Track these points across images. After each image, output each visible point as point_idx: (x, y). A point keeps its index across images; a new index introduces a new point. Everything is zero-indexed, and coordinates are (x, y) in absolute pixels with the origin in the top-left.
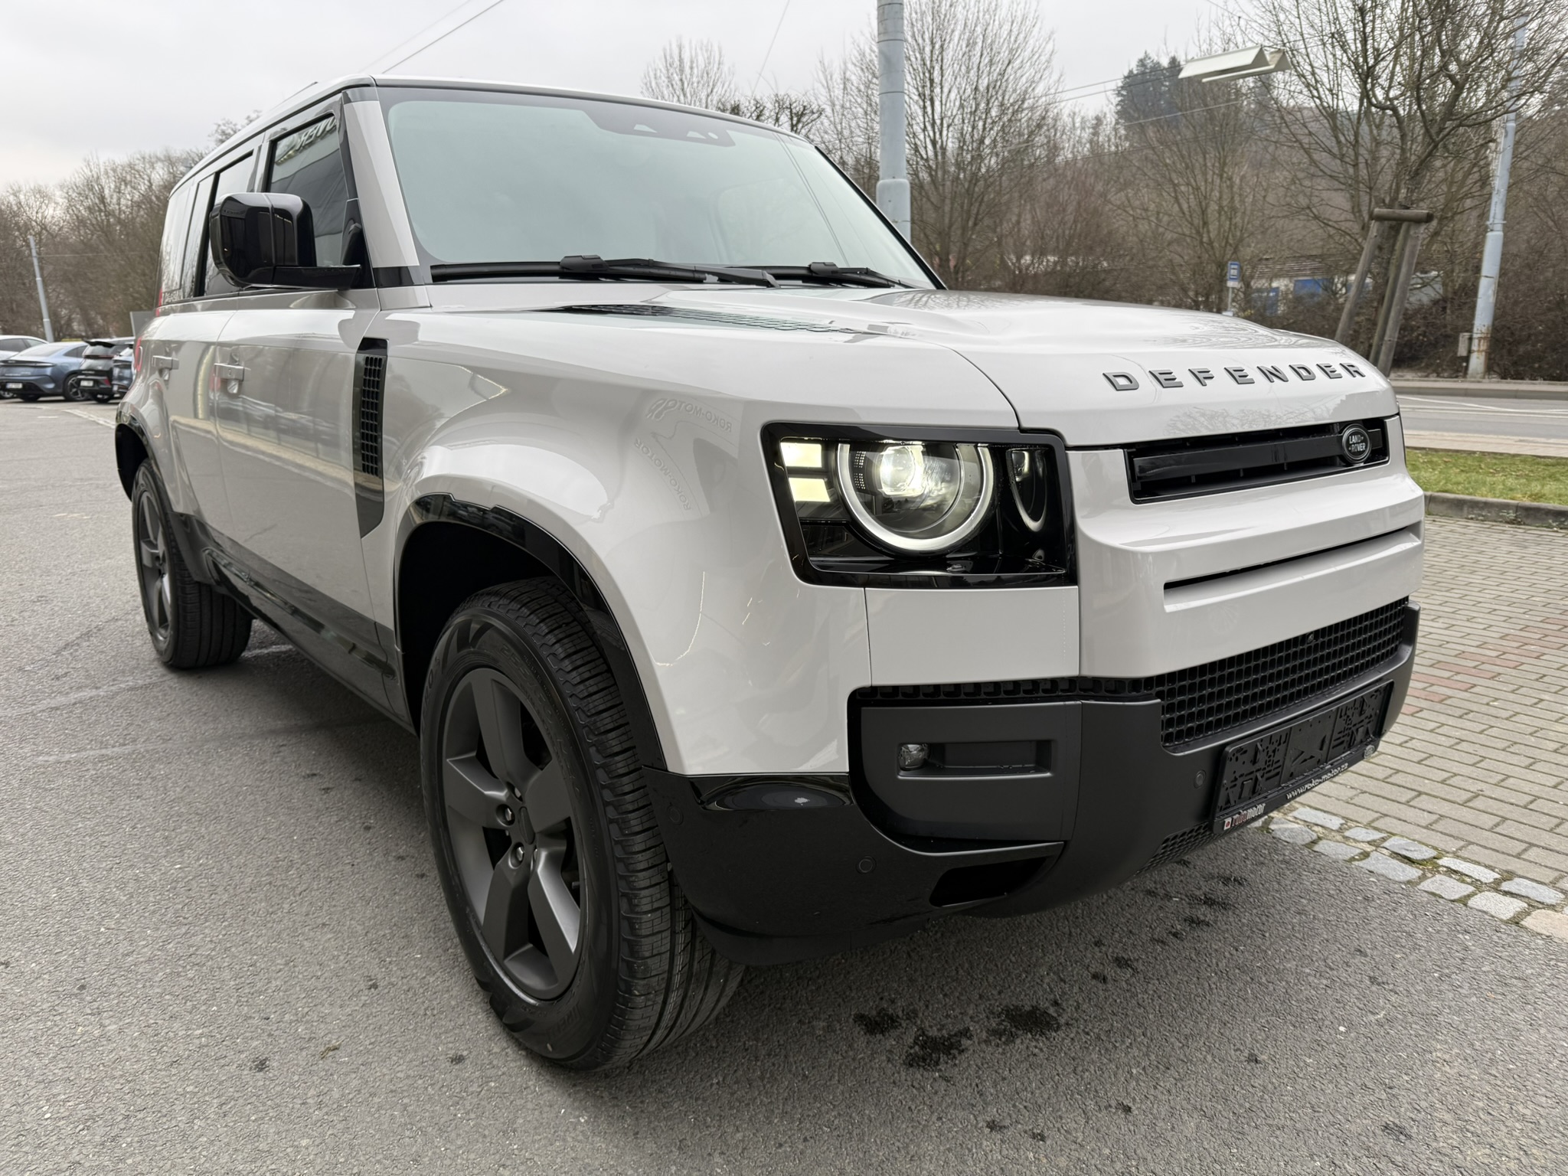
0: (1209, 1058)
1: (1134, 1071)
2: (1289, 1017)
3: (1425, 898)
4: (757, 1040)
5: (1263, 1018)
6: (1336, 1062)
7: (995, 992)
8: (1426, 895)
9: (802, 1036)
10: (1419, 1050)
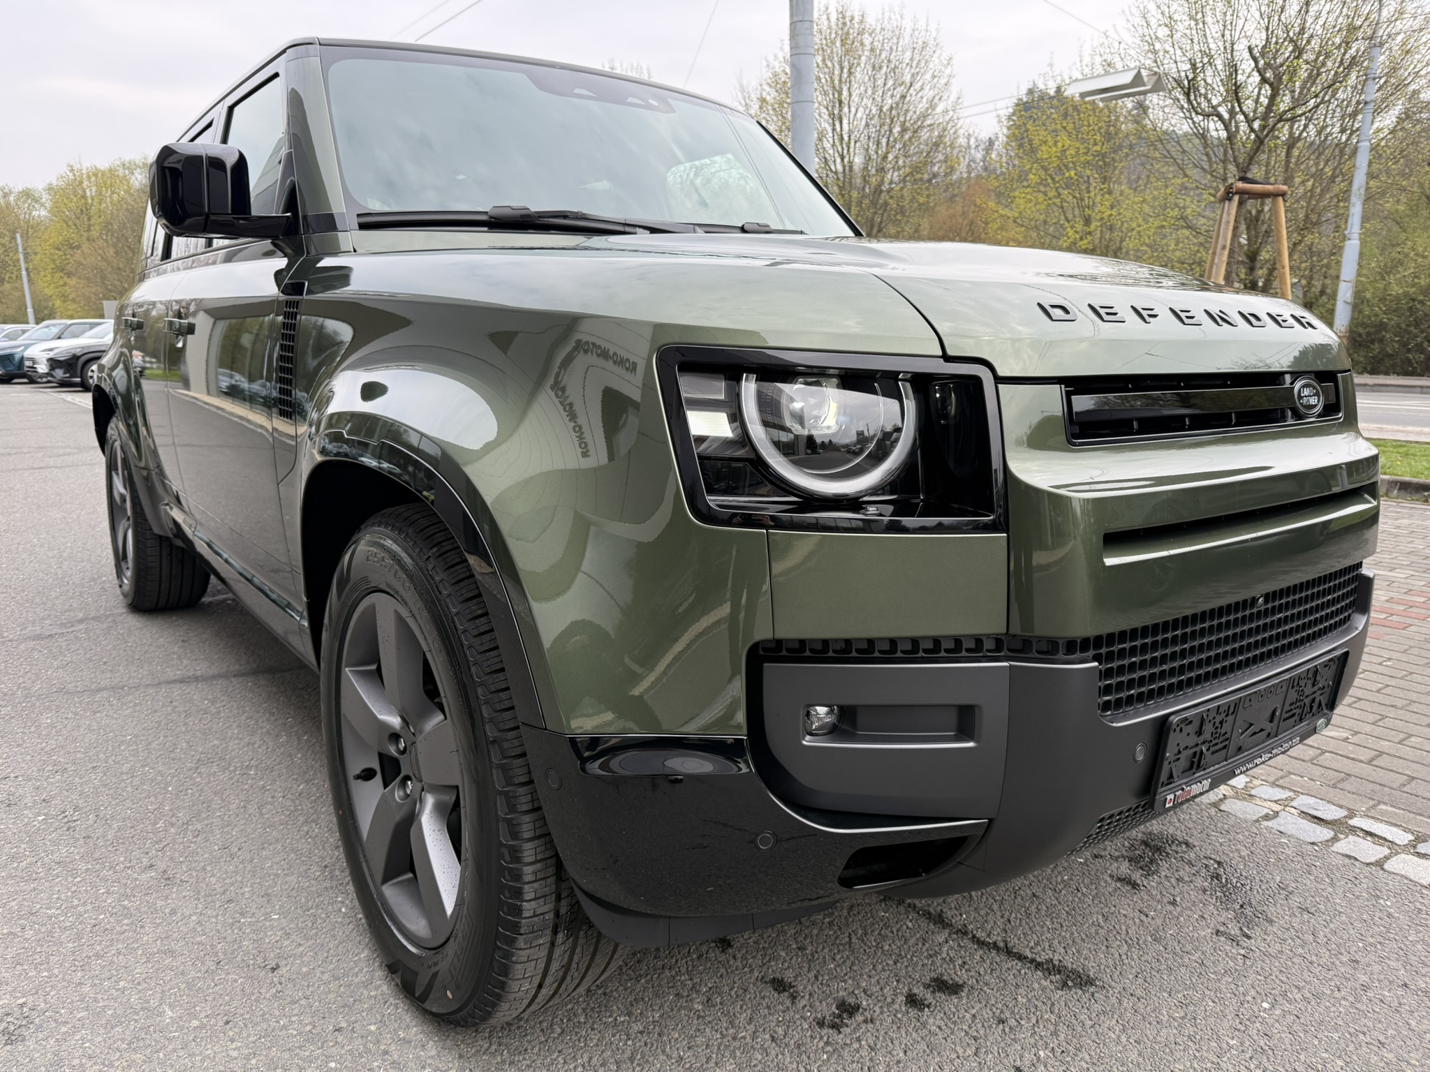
0: (1124, 1039)
1: (1041, 1053)
2: (1207, 992)
3: (1341, 861)
4: (629, 1014)
5: (1178, 992)
6: (1262, 1043)
7: (891, 962)
8: (1342, 858)
9: (679, 1010)
10: (1352, 1030)
